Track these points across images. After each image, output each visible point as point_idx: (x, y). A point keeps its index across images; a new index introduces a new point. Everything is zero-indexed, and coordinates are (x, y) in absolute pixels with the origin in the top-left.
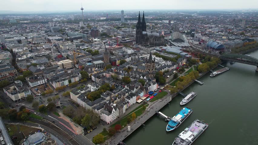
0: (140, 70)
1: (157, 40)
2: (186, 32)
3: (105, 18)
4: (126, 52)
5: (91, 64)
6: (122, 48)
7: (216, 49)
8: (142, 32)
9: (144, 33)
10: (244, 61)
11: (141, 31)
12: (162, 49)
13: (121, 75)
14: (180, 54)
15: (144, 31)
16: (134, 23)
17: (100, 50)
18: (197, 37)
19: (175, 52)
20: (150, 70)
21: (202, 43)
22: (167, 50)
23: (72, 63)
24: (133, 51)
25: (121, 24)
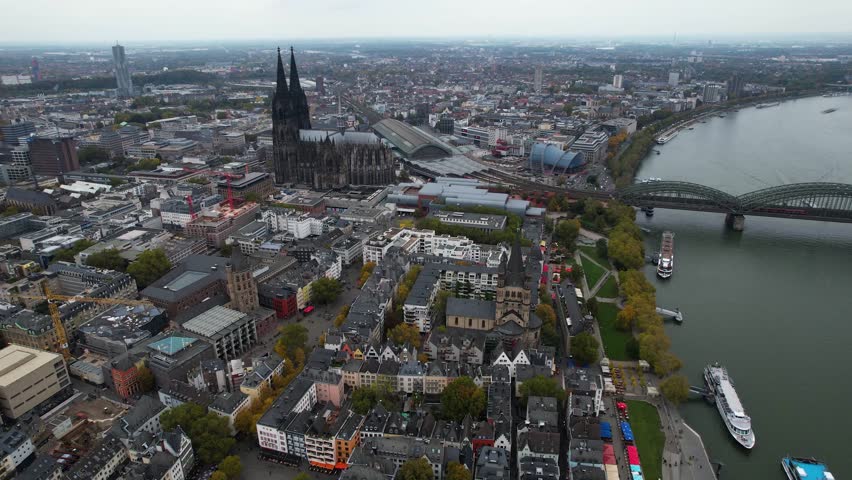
0: (460, 320)
1: (374, 162)
2: (405, 115)
3: (26, 80)
4: (279, 232)
5: (185, 342)
6: (259, 216)
7: (568, 169)
8: (298, 132)
9: (307, 135)
10: (690, 201)
11: (295, 129)
12: (421, 196)
13: (406, 373)
14: (506, 208)
15: (302, 128)
16: (183, 93)
17: (154, 240)
18: (466, 131)
19: (474, 201)
20: (519, 316)
21: (504, 153)
22: (447, 199)
23: (56, 365)
24: (318, 223)
25: (128, 102)
